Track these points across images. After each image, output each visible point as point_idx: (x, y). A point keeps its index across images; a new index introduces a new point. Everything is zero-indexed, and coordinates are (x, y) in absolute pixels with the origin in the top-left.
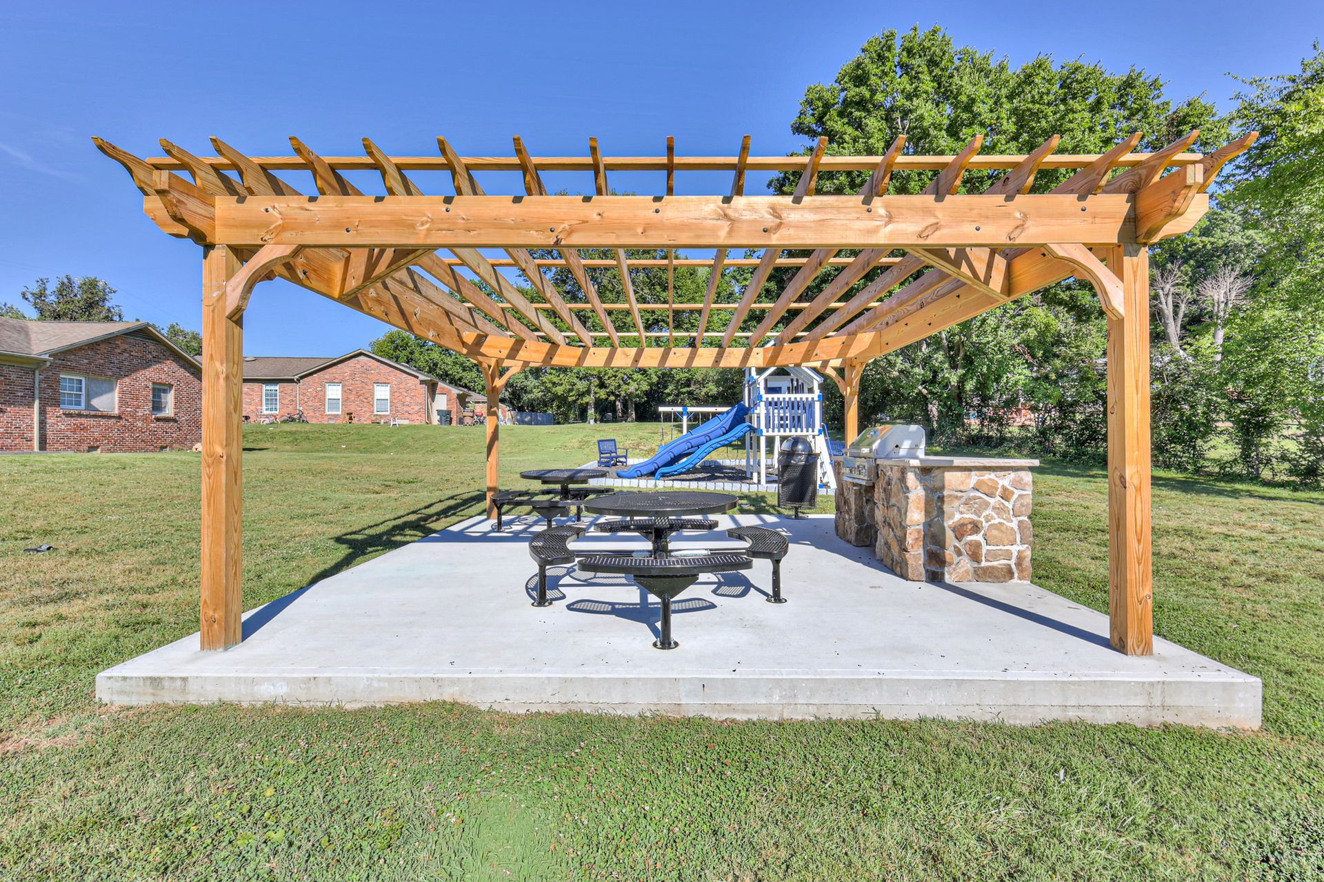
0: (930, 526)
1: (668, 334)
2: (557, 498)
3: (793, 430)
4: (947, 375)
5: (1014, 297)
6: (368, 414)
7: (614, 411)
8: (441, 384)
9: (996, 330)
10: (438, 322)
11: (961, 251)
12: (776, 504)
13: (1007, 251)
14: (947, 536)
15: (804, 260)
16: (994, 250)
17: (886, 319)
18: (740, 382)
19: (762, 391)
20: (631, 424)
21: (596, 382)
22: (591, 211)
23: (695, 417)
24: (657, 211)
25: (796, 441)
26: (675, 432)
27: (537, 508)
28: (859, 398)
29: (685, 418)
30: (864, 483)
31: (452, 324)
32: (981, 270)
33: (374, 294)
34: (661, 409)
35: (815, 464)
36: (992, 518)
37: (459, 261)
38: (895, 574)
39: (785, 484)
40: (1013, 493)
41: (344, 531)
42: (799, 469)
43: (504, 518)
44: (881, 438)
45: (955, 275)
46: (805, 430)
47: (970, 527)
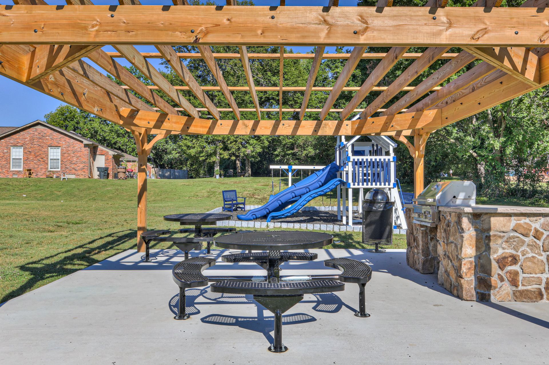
0: (480, 258)
1: (278, 110)
2: (192, 236)
3: (374, 183)
4: (492, 142)
5: (544, 84)
6: (44, 170)
7: (235, 168)
8: (100, 147)
9: (529, 108)
10: (101, 100)
11: (504, 49)
12: (361, 240)
13: (538, 49)
14: (493, 266)
15: (384, 55)
16: (529, 49)
17: (445, 99)
18: (333, 147)
19: (350, 154)
20: (248, 179)
21: (221, 145)
22: (222, 18)
23: (297, 173)
24: (273, 18)
25: (377, 192)
26: (282, 185)
27: (176, 243)
28: (424, 159)
29: (290, 174)
30: (429, 225)
31: (111, 101)
32: (519, 63)
33: (53, 79)
34: (272, 167)
35: (391, 209)
36: (527, 252)
37: (118, 54)
38: (453, 295)
39: (367, 225)
40: (543, 234)
41: (27, 261)
42: (379, 214)
43: (151, 251)
44: (442, 191)
45: (499, 67)
46: (383, 184)
47: (510, 259)
